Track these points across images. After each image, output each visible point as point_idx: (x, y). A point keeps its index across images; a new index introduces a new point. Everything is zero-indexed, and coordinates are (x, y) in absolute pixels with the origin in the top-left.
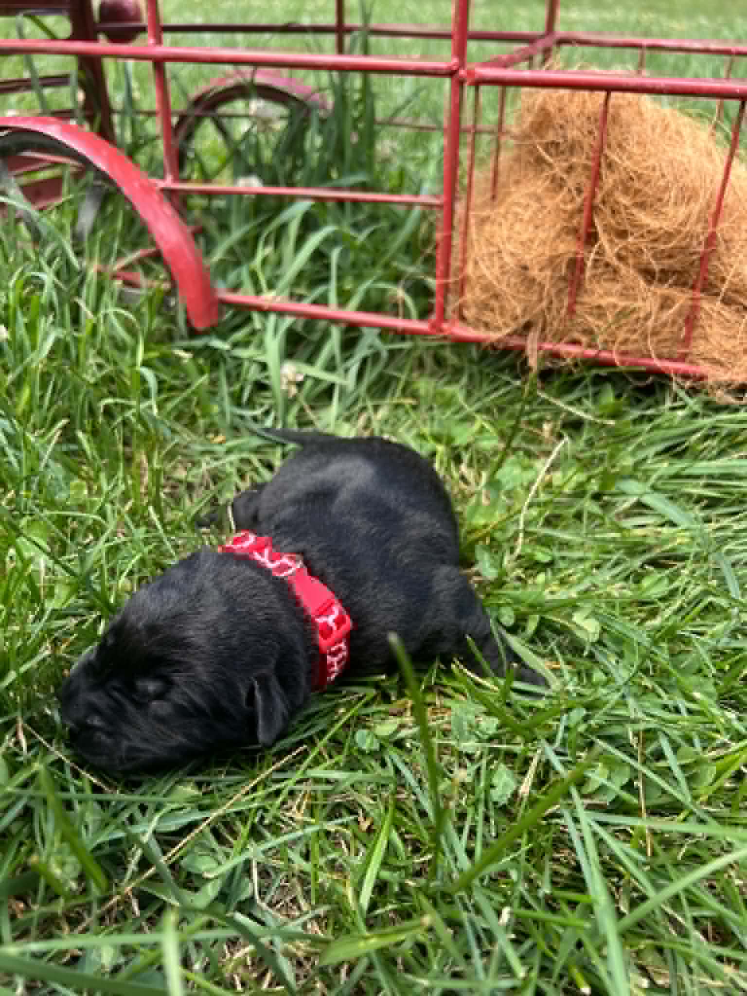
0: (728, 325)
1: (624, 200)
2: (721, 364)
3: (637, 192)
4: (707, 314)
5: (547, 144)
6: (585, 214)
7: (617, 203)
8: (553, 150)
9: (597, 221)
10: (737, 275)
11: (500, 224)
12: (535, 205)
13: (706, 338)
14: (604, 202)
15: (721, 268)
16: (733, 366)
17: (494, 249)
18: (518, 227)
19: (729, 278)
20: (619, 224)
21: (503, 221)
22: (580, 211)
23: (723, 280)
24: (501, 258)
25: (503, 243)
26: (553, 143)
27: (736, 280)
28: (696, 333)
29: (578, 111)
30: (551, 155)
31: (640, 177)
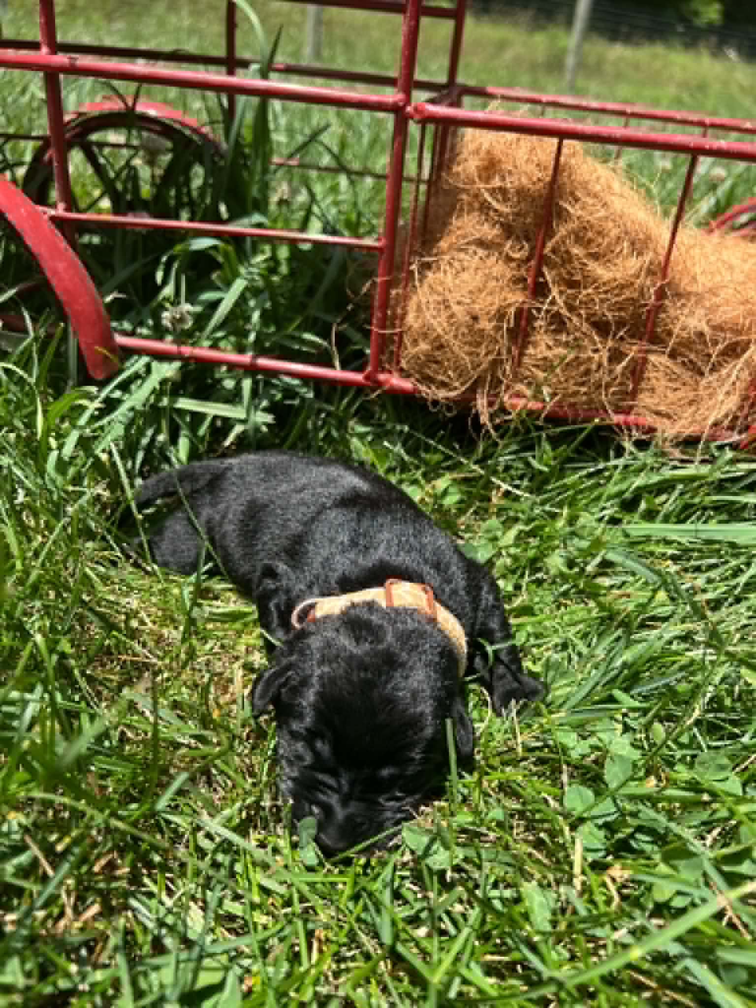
0: (674, 377)
1: (576, 250)
2: (668, 416)
3: (590, 241)
4: (654, 366)
5: (494, 189)
6: (533, 263)
7: (568, 252)
8: (500, 197)
9: (545, 270)
10: (683, 329)
11: (445, 272)
12: (481, 252)
13: (653, 390)
14: (554, 251)
15: (668, 320)
16: (680, 418)
17: (440, 298)
18: (465, 276)
19: (676, 331)
20: (569, 273)
21: (448, 268)
22: (528, 260)
23: (670, 333)
24: (448, 307)
25: (450, 291)
26: (500, 188)
27: (684, 334)
28: (643, 385)
29: (526, 157)
30: (498, 201)
31: (592, 227)
